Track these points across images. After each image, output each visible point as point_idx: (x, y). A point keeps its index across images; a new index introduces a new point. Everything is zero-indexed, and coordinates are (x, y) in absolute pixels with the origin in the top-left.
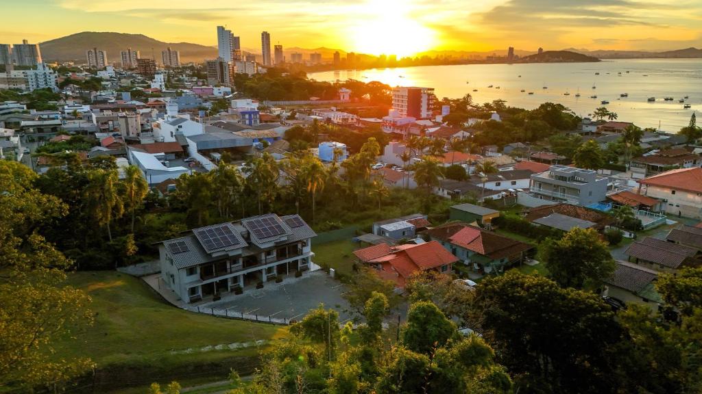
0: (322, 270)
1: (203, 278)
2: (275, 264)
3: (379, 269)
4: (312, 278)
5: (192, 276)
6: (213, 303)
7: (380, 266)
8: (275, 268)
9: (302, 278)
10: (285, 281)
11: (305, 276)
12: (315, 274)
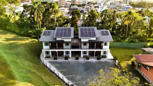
0: (113, 59)
1: (51, 48)
2: (88, 50)
3: (147, 69)
4: (106, 62)
5: (47, 46)
6: (53, 60)
7: (148, 68)
8: (88, 52)
9: (100, 60)
10: (91, 60)
11: (102, 60)
12: (108, 61)
